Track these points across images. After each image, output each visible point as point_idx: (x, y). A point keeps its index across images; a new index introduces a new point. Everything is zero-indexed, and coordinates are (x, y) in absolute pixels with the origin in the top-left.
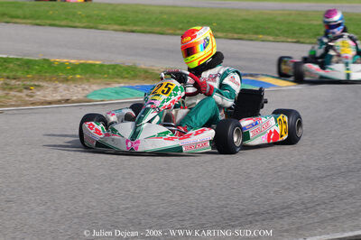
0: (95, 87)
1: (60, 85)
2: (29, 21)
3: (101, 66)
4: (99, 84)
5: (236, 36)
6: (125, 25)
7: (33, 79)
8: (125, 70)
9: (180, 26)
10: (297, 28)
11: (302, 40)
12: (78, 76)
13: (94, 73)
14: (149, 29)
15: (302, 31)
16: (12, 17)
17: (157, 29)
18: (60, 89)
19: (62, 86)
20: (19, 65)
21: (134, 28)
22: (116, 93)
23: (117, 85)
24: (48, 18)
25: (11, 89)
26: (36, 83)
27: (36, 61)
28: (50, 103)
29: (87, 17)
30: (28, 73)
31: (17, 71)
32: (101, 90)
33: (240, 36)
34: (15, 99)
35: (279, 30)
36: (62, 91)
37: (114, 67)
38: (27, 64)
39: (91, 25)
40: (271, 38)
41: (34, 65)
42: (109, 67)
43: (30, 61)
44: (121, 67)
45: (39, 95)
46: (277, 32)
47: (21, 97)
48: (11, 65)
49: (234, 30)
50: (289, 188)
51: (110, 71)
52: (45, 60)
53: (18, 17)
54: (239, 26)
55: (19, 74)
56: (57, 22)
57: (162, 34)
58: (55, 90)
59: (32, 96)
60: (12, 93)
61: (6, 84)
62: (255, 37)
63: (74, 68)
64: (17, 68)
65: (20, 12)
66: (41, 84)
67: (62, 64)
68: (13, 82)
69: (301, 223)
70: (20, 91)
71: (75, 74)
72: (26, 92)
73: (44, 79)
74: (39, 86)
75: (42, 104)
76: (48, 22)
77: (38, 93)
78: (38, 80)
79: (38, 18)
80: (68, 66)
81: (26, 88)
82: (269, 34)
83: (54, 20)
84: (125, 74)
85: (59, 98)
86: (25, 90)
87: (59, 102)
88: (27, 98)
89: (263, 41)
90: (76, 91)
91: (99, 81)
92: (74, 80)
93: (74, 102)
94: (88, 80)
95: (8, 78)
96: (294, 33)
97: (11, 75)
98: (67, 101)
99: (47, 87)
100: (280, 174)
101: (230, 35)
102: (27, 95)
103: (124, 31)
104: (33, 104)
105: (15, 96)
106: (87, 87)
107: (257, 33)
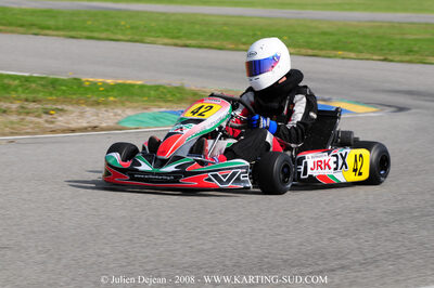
0: (129, 112)
1: (88, 109)
2: (62, 33)
3: (142, 87)
4: (135, 108)
5: (310, 52)
6: (178, 38)
7: (57, 101)
8: (170, 92)
9: (244, 40)
10: (385, 43)
11: (390, 58)
12: (111, 99)
13: (132, 95)
14: (206, 43)
15: (391, 47)
16: (43, 28)
17: (216, 43)
18: (88, 114)
19: (89, 110)
20: (43, 85)
21: (188, 42)
22: (155, 119)
23: (156, 110)
24: (85, 29)
25: (28, 113)
26: (59, 107)
27: (64, 80)
28: (73, 131)
29: (132, 28)
30: (51, 94)
31: (38, 92)
32: (137, 115)
33: (316, 52)
34: (31, 125)
35: (364, 45)
36: (90, 116)
37: (157, 88)
38: (53, 84)
39: (137, 38)
40: (352, 55)
41: (61, 85)
42: (151, 88)
43: (57, 80)
44: (165, 88)
45: (61, 121)
46: (360, 47)
47: (39, 123)
48: (34, 85)
49: (308, 45)
50: (346, 235)
51: (152, 93)
52: (75, 79)
53: (49, 28)
54: (316, 40)
55: (40, 96)
56: (96, 35)
57: (221, 49)
58: (82, 115)
59: (52, 122)
60: (28, 118)
61: (23, 108)
62: (333, 53)
63: (109, 89)
64: (41, 88)
65: (51, 23)
66: (65, 107)
67: (95, 84)
68: (31, 105)
69: (357, 277)
70: (39, 116)
71: (108, 96)
72: (45, 117)
73: (70, 102)
74: (61, 110)
75: (64, 131)
76: (85, 34)
77: (60, 119)
78: (63, 102)
79: (73, 29)
80: (101, 86)
81: (47, 113)
82: (351, 50)
83: (92, 31)
84: (169, 97)
85: (85, 125)
86: (44, 115)
87: (85, 129)
88: (47, 125)
89: (343, 58)
90: (106, 117)
91: (136, 105)
92: (106, 104)
93: (102, 129)
94: (122, 103)
95: (27, 100)
96: (381, 50)
97: (30, 96)
98: (94, 128)
99: (72, 112)
100: (339, 217)
101: (303, 51)
102: (47, 121)
103: (176, 45)
104: (53, 131)
105: (31, 122)
106: (120, 112)
107: (336, 49)
